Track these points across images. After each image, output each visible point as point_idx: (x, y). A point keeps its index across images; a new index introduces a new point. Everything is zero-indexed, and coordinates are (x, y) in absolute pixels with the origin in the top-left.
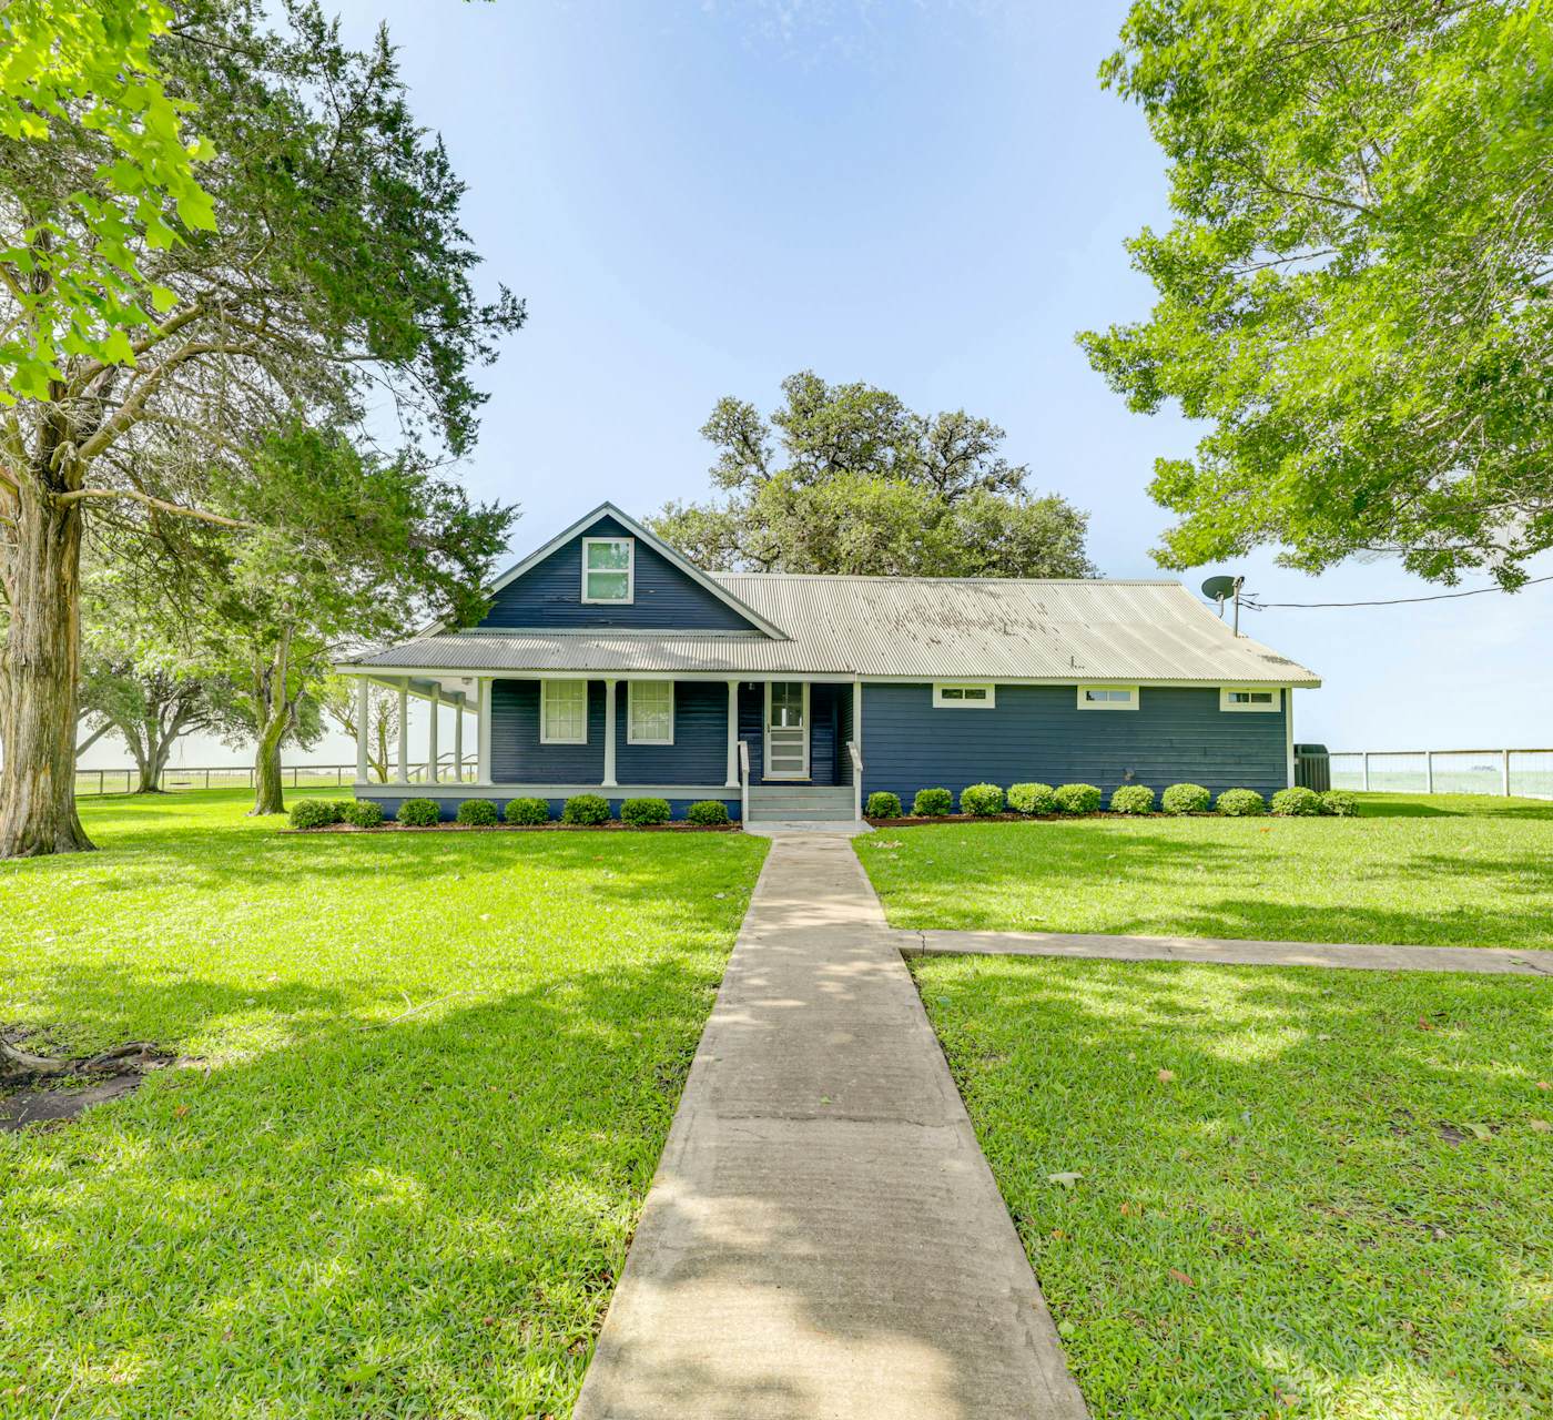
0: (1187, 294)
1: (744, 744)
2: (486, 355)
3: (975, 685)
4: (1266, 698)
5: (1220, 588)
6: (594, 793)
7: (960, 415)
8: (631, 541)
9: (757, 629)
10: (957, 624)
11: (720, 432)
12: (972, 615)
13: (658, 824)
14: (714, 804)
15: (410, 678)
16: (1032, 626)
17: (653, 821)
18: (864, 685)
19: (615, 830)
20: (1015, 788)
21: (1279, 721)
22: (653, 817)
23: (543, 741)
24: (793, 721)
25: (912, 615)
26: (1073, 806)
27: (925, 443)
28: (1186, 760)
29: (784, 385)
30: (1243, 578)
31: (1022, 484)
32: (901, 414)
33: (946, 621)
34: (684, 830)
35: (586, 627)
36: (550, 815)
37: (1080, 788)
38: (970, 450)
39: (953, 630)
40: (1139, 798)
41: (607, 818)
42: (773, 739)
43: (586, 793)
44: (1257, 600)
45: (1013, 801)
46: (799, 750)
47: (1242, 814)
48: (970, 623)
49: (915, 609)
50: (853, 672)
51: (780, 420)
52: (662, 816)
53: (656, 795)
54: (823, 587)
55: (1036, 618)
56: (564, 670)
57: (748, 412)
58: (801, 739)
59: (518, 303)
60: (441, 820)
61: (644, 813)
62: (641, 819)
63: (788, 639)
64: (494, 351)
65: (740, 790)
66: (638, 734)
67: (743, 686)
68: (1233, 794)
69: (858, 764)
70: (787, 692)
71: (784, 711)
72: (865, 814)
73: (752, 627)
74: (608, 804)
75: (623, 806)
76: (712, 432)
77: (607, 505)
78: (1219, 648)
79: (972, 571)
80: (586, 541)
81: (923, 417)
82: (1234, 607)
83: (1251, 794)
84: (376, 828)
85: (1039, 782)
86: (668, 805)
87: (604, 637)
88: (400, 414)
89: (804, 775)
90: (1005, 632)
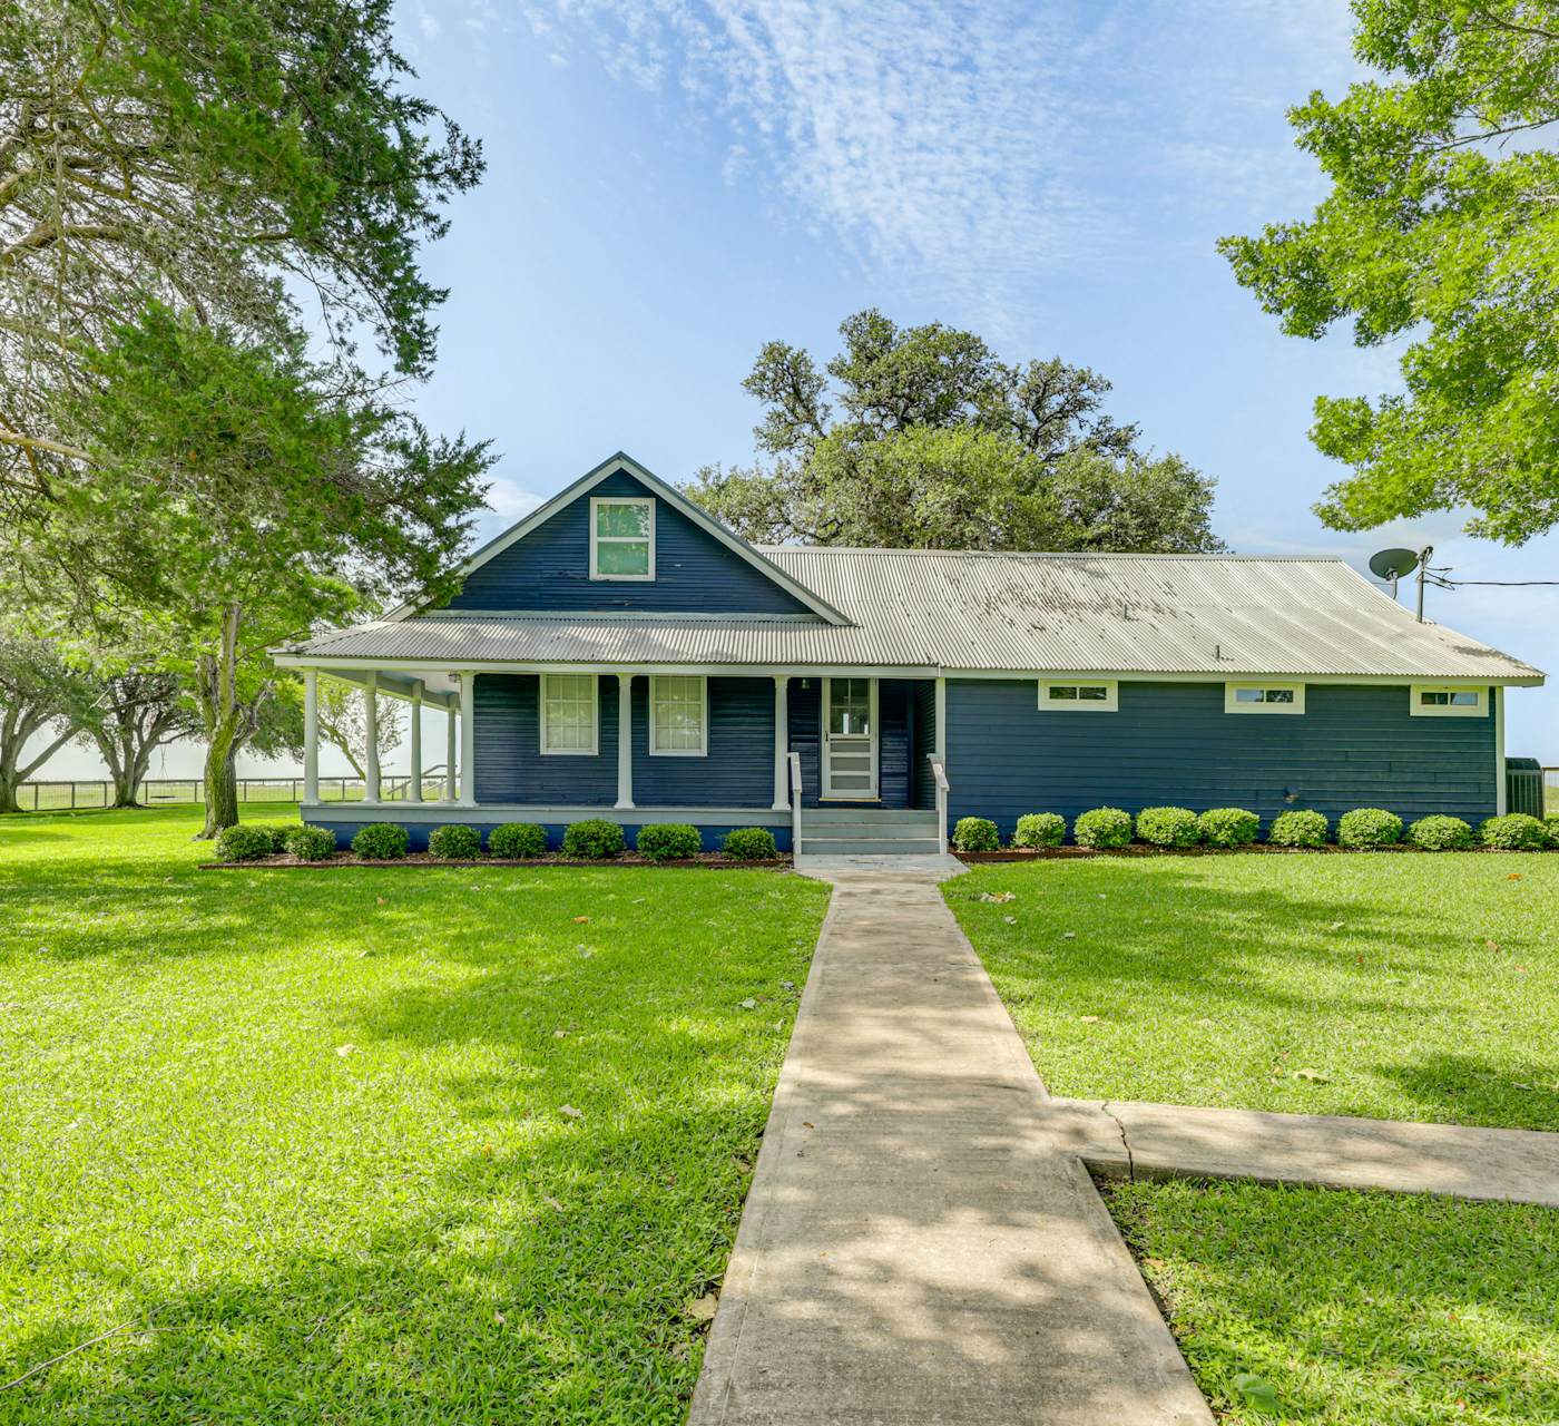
0: (1364, 187)
1: (795, 756)
2: (432, 224)
3: (1093, 682)
4: (1472, 699)
5: (1392, 564)
6: (601, 818)
7: (1056, 362)
8: (650, 503)
9: (813, 612)
10: (1063, 607)
11: (767, 386)
12: (1082, 595)
13: (686, 857)
14: (757, 832)
15: (379, 673)
16: (1158, 610)
17: (679, 854)
18: (950, 682)
19: (629, 865)
20: (1146, 814)
21: (1486, 728)
22: (678, 849)
23: (543, 751)
24: (857, 727)
25: (1007, 596)
26: (1222, 837)
27: (1014, 398)
28: (1365, 777)
29: (843, 328)
30: (1431, 549)
31: (1131, 446)
32: (985, 361)
33: (1049, 604)
34: (718, 866)
35: (595, 609)
36: (546, 846)
37: (1234, 814)
38: (1067, 407)
39: (1059, 614)
40: (1310, 826)
41: (621, 849)
42: (833, 750)
43: (592, 817)
44: (1449, 576)
45: (1144, 831)
46: (865, 763)
47: (1443, 848)
48: (1080, 605)
49: (1009, 589)
50: (936, 665)
51: (838, 370)
52: (690, 848)
53: (680, 820)
54: (894, 564)
55: (1163, 600)
56: (564, 662)
57: (800, 359)
58: (868, 751)
59: (471, 145)
60: (409, 851)
61: (667, 843)
62: (663, 851)
63: (850, 625)
64: (443, 220)
65: (790, 815)
66: (662, 743)
67: (794, 683)
68: (1431, 822)
69: (942, 784)
70: (850, 690)
71: (846, 717)
72: (952, 845)
73: (810, 611)
74: (621, 832)
75: (640, 835)
76: (756, 385)
77: (620, 456)
78: (1402, 636)
79: (1078, 545)
80: (595, 502)
81: (1011, 367)
82: (1417, 586)
83: (1455, 823)
84: (324, 862)
85: (1179, 805)
86: (698, 833)
88: (327, 317)
89: (871, 794)
90: (1126, 617)
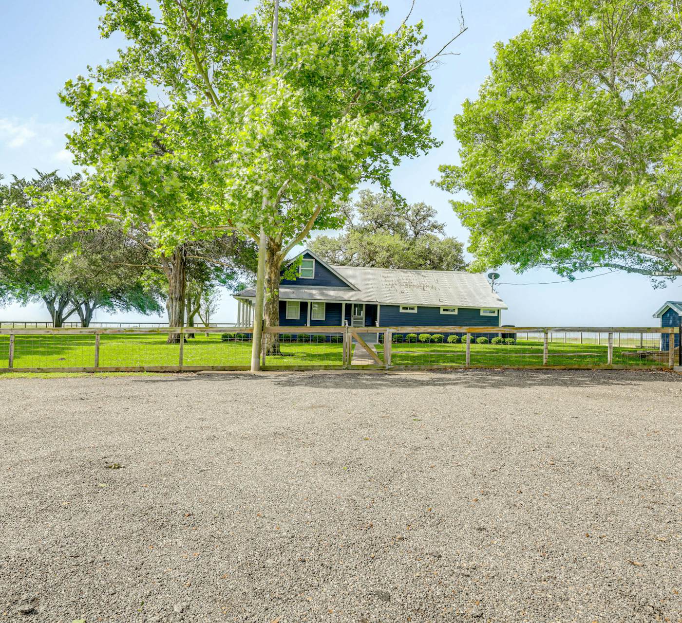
1: (347, 321)
3: (412, 306)
4: (494, 312)
5: (493, 276)
7: (423, 203)
8: (314, 260)
10: (410, 286)
12: (415, 283)
16: (432, 288)
17: (322, 341)
18: (381, 306)
20: (421, 335)
21: (496, 319)
23: (287, 318)
24: (359, 314)
25: (397, 283)
26: (436, 340)
33: (407, 285)
35: (300, 285)
37: (438, 335)
38: (425, 216)
39: (408, 289)
40: (454, 339)
42: (354, 319)
45: (420, 338)
46: (361, 323)
47: (482, 344)
48: (414, 286)
49: (398, 281)
50: (378, 301)
54: (369, 271)
55: (435, 285)
56: (293, 298)
58: (362, 320)
63: (359, 290)
66: (314, 317)
67: (346, 305)
68: (480, 338)
70: (358, 307)
71: (357, 311)
72: (379, 341)
73: (349, 286)
77: (308, 250)
83: (484, 339)
87: (306, 288)
90: (424, 290)
